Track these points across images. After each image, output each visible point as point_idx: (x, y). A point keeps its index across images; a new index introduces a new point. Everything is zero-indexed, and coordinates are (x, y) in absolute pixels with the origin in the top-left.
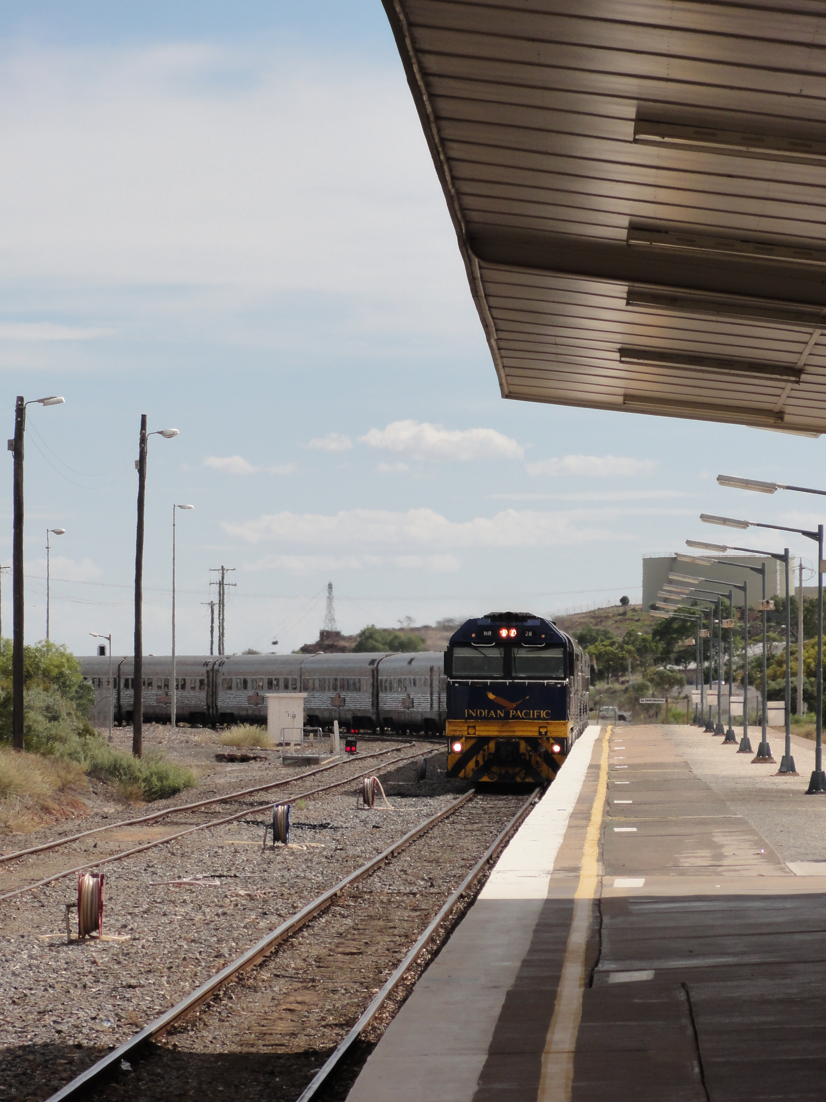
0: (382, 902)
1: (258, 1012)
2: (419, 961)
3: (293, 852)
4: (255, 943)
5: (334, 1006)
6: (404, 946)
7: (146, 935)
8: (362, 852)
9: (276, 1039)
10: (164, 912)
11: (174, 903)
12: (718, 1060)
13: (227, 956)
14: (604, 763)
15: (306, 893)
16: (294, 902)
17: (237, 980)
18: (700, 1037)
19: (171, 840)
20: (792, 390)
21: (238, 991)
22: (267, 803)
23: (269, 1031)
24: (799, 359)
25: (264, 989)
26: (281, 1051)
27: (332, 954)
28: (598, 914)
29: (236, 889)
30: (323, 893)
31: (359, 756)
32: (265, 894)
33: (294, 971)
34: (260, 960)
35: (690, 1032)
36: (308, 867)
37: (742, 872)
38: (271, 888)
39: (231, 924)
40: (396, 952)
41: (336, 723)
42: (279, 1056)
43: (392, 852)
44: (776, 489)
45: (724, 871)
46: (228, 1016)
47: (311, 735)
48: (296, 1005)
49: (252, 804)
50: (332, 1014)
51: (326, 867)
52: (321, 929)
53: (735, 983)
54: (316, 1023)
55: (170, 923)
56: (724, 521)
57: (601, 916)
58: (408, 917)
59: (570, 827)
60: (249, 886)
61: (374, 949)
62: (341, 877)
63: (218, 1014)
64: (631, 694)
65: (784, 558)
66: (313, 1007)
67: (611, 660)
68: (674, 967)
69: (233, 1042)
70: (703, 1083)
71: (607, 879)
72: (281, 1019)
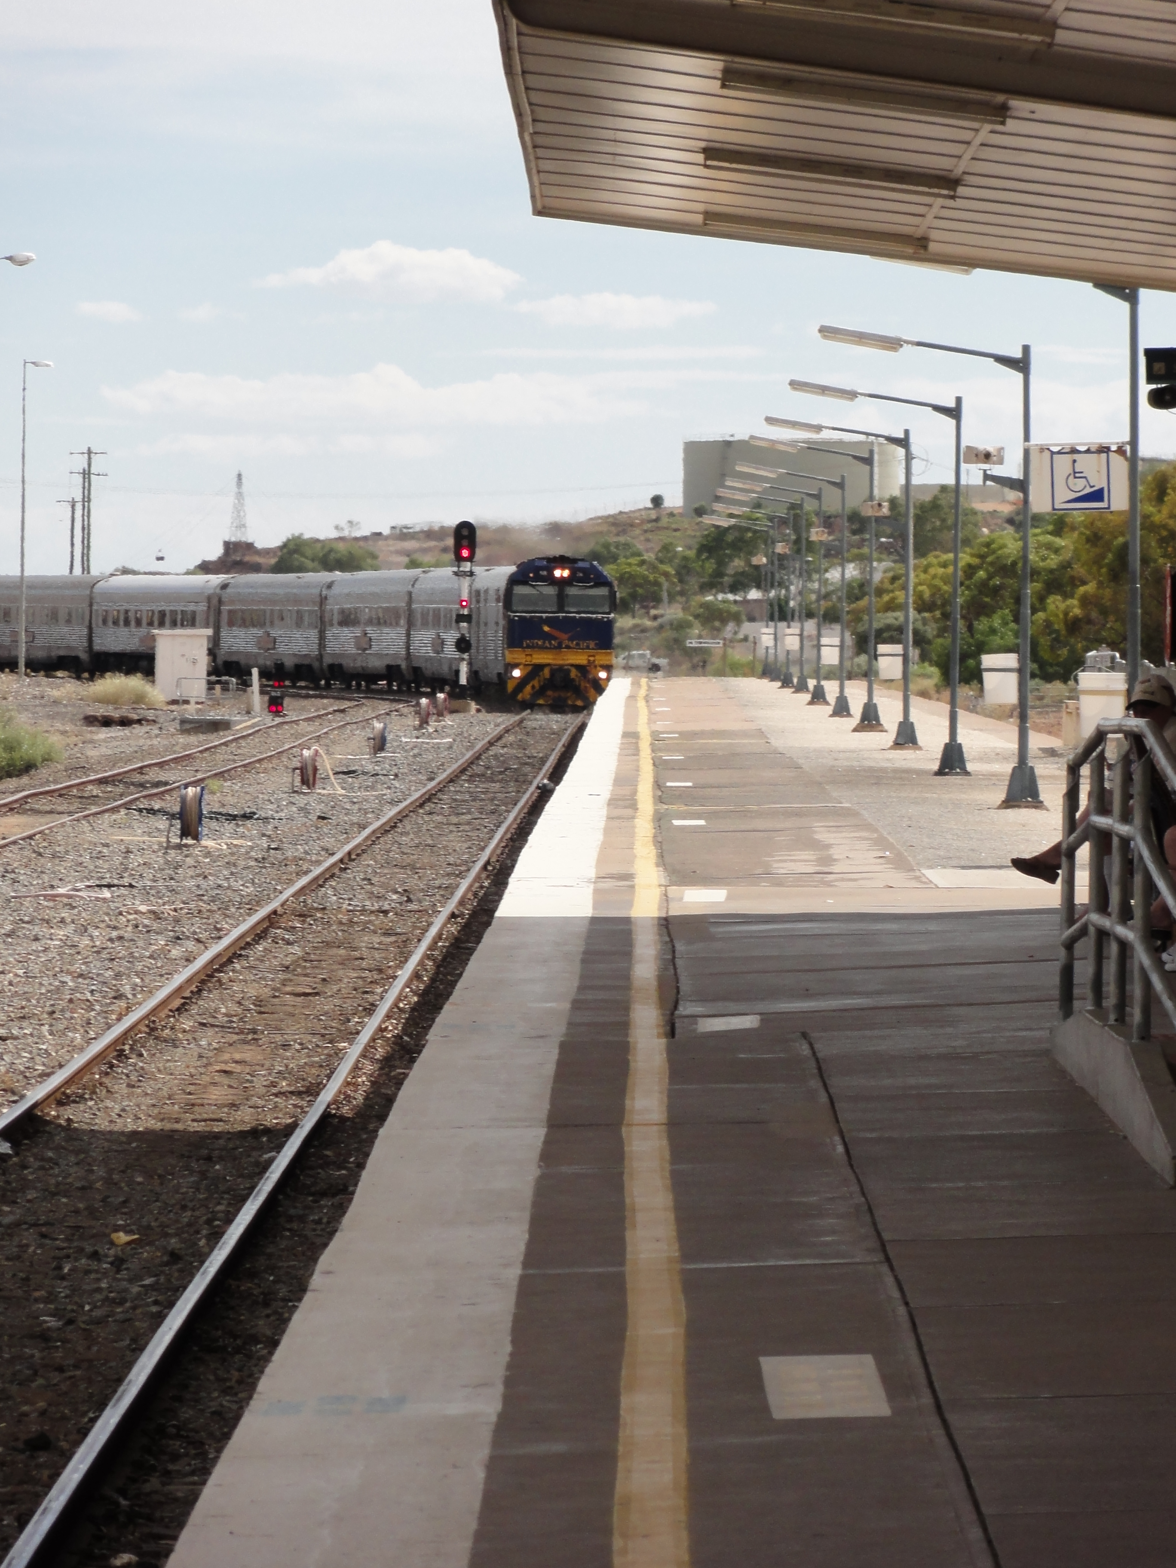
0: (341, 923)
1: (180, 1075)
2: (401, 1005)
3: (209, 852)
4: (167, 979)
5: (287, 1066)
6: (377, 984)
7: (13, 967)
8: (306, 853)
9: (209, 1112)
10: (35, 935)
11: (47, 923)
12: (869, 1135)
13: (130, 996)
14: (644, 730)
15: (233, 910)
16: (217, 922)
17: (147, 1030)
18: (837, 1105)
19: (35, 835)
20: (943, 207)
21: (150, 1046)
22: (166, 784)
23: (199, 1101)
24: (956, 166)
25: (185, 1042)
26: (218, 1128)
27: (277, 994)
28: (668, 939)
29: (134, 904)
30: (257, 911)
31: (287, 719)
32: (175, 910)
33: (226, 1019)
34: (177, 1003)
35: (823, 1098)
36: (232, 874)
37: (861, 882)
38: (184, 903)
39: (132, 953)
40: (366, 992)
41: (255, 672)
42: (217, 1136)
43: (349, 853)
44: (901, 346)
45: (836, 880)
46: (140, 1081)
47: (218, 687)
48: (233, 1065)
49: (142, 785)
50: (285, 1078)
51: (257, 873)
52: (258, 959)
53: (876, 1032)
54: (264, 1090)
55: (44, 951)
56: (824, 390)
57: (672, 941)
58: (379, 943)
59: (610, 818)
60: (152, 898)
61: (335, 988)
62: (279, 888)
63: (124, 1077)
64: (669, 634)
65: (903, 442)
66: (257, 1067)
67: (641, 586)
68: (783, 1010)
69: (150, 1116)
70: (851, 1166)
71: (673, 890)
72: (215, 1084)
